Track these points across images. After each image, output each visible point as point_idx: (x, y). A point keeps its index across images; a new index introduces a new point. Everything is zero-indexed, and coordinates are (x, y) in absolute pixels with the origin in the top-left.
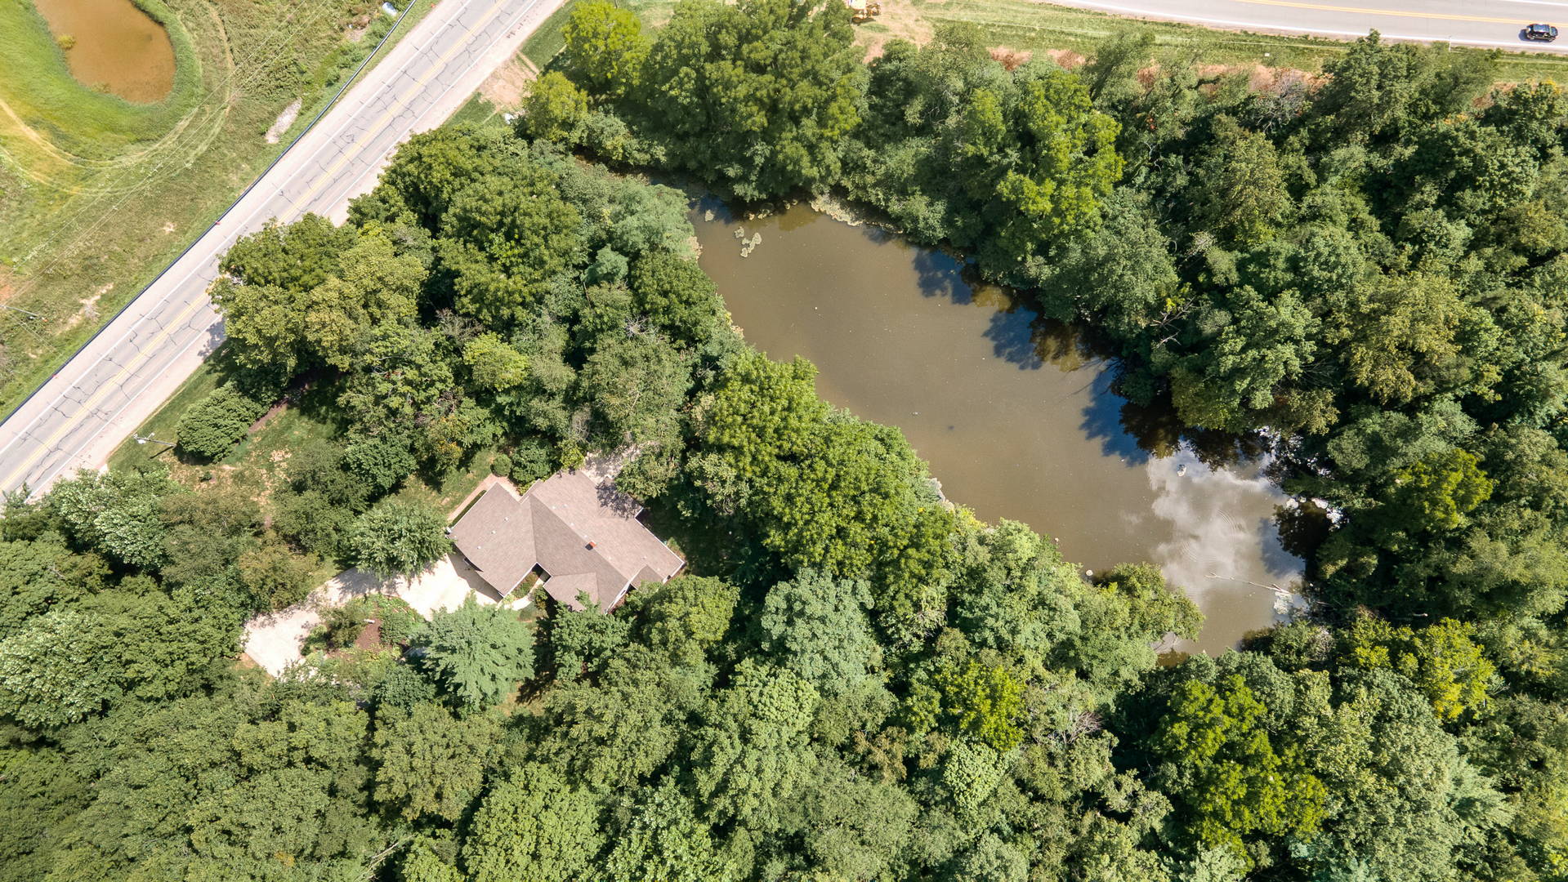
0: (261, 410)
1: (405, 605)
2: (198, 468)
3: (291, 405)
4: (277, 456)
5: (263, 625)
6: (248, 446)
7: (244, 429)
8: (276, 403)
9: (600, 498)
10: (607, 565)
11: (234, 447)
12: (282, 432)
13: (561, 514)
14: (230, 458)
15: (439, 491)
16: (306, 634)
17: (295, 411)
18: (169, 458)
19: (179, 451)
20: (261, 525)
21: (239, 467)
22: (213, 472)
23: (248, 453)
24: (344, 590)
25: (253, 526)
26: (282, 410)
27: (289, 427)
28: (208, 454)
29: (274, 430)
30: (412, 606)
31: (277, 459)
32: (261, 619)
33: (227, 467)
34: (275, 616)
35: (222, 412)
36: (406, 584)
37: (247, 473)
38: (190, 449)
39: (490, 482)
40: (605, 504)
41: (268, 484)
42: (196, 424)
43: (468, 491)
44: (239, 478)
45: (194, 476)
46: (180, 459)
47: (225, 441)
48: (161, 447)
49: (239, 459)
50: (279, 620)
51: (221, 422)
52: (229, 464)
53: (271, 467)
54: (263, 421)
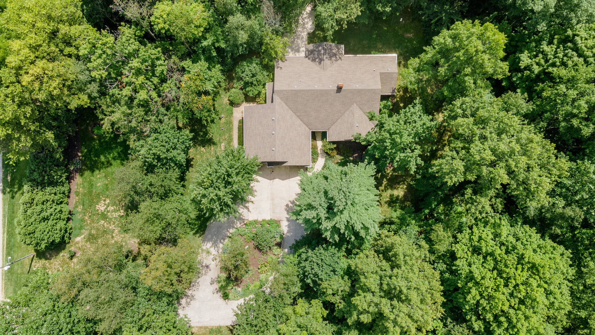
0: (65, 189)
1: (256, 222)
2: (61, 254)
3: (81, 172)
4: (101, 207)
5: (188, 304)
6: (77, 217)
7: (66, 208)
8: (69, 179)
9: (314, 60)
10: (359, 91)
11: (71, 224)
12: (90, 192)
13: (302, 87)
14: (74, 232)
15: (214, 144)
16: (217, 286)
17: (87, 173)
18: (38, 264)
19: (40, 255)
20: (130, 252)
21: (85, 233)
22: (73, 249)
23: (83, 220)
24: (215, 244)
25: (127, 257)
26: (78, 179)
27: (91, 185)
28: (58, 240)
29: (84, 195)
30: (260, 219)
31: (103, 209)
32: (183, 301)
33: (78, 239)
34: (189, 293)
35: (39, 208)
36: (245, 210)
37: (93, 232)
38: (43, 246)
39: (238, 113)
40: (321, 60)
41: (112, 227)
42: (31, 229)
43: (230, 130)
44: (91, 238)
45: (63, 260)
46: (46, 259)
47: (61, 224)
48: (27, 261)
49: (81, 228)
50: (194, 293)
51: (44, 214)
52: (78, 235)
53: (104, 216)
54: (72, 195)
